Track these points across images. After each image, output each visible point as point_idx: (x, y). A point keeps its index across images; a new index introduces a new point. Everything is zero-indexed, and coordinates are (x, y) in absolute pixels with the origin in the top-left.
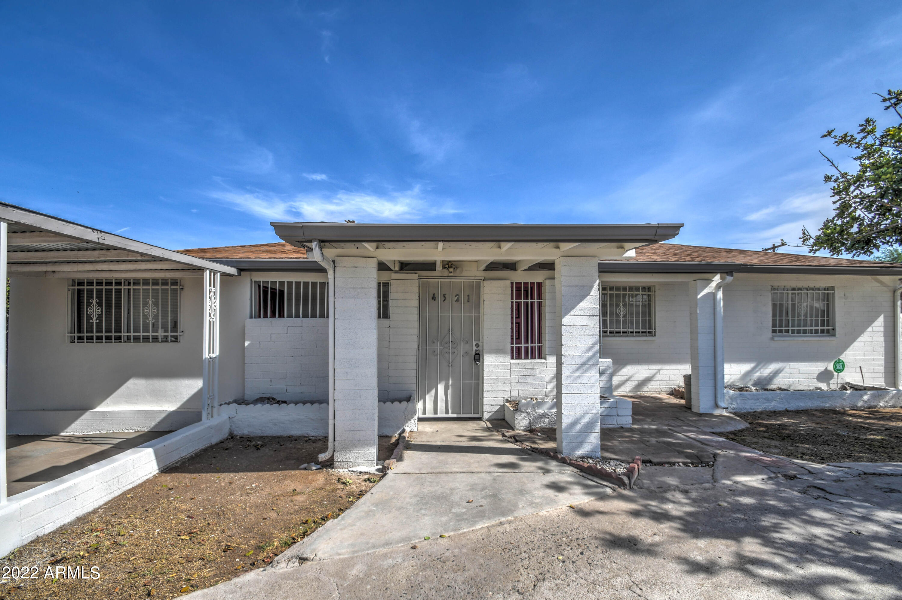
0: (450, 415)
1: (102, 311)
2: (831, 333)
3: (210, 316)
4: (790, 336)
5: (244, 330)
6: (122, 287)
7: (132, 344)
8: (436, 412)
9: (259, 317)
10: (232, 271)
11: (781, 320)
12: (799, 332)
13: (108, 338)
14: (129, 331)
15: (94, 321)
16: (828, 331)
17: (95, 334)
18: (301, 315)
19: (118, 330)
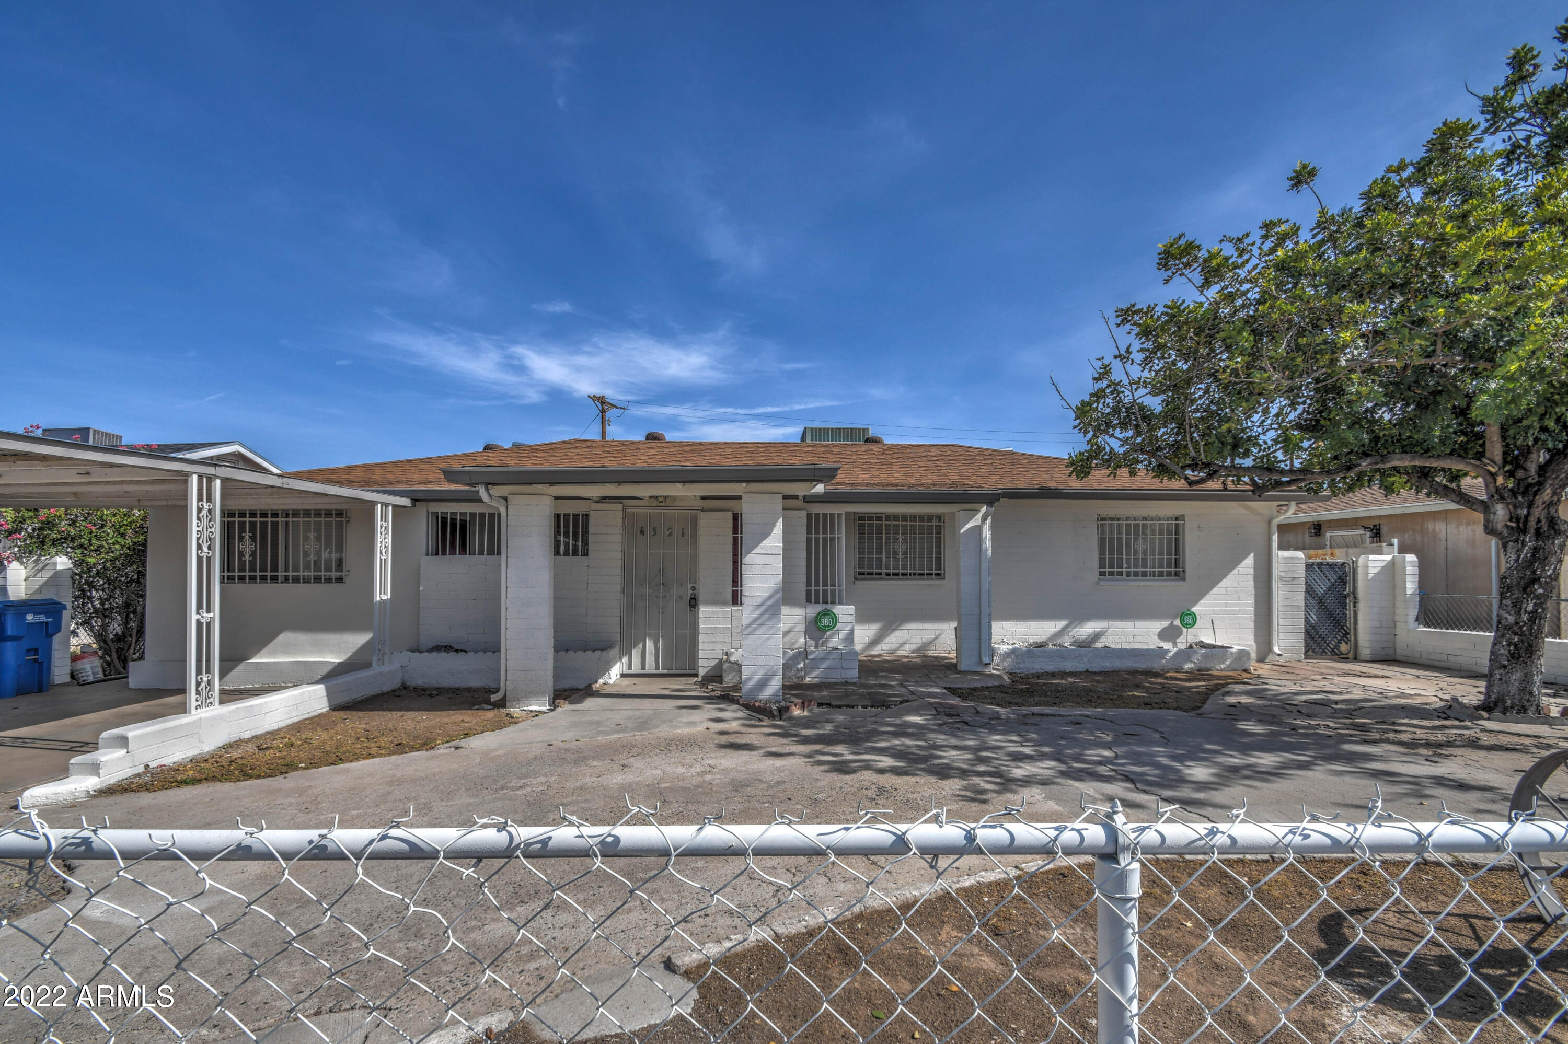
0: (661, 671)
1: (256, 546)
2: (1179, 575)
3: (381, 553)
4: (1125, 580)
5: (419, 569)
6: (279, 519)
7: (290, 586)
8: (643, 667)
9: (437, 554)
10: (406, 502)
11: (1111, 559)
12: (1136, 574)
13: (263, 578)
14: (286, 570)
15: (247, 557)
16: (1177, 574)
17: (247, 574)
18: (485, 552)
19: (275, 568)
